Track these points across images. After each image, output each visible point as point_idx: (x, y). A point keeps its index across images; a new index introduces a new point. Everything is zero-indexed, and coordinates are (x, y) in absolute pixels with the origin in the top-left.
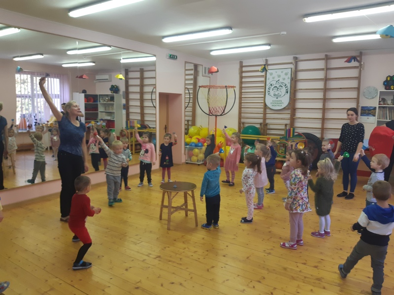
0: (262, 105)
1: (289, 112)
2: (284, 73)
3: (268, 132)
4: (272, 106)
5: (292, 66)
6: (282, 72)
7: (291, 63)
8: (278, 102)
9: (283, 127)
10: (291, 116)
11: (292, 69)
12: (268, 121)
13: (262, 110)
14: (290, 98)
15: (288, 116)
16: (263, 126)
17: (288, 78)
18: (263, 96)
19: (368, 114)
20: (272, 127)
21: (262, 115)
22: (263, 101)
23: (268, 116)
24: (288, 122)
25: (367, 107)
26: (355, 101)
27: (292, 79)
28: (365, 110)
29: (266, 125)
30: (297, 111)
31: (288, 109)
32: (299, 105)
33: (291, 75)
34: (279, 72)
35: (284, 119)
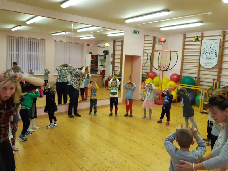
0: (197, 65)
1: (217, 70)
2: (215, 42)
3: (200, 84)
4: (205, 65)
5: (221, 38)
6: (213, 42)
7: (220, 36)
8: (210, 63)
9: (212, 81)
10: (218, 73)
11: (220, 39)
12: (201, 76)
13: (197, 68)
14: (218, 60)
15: (216, 73)
16: (197, 79)
17: (218, 46)
18: (198, 58)
20: (203, 80)
21: (197, 72)
22: (198, 62)
23: (201, 72)
24: (216, 77)
27: (220, 47)
29: (200, 78)
30: (223, 70)
31: (216, 68)
32: (225, 66)
33: (220, 44)
34: (211, 42)
35: (213, 75)
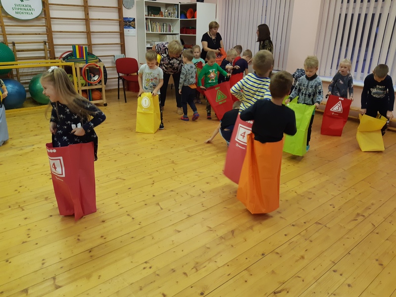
1: (43, 22)
9: (42, 46)
12: (10, 38)
14: (43, 2)
19: (129, 26)
23: (7, 30)
24: (45, 38)
25: (127, 18)
26: (117, 10)
28: (126, 22)
30: (53, 22)
31: (42, 19)
32: (53, 13)
35: (39, 34)
